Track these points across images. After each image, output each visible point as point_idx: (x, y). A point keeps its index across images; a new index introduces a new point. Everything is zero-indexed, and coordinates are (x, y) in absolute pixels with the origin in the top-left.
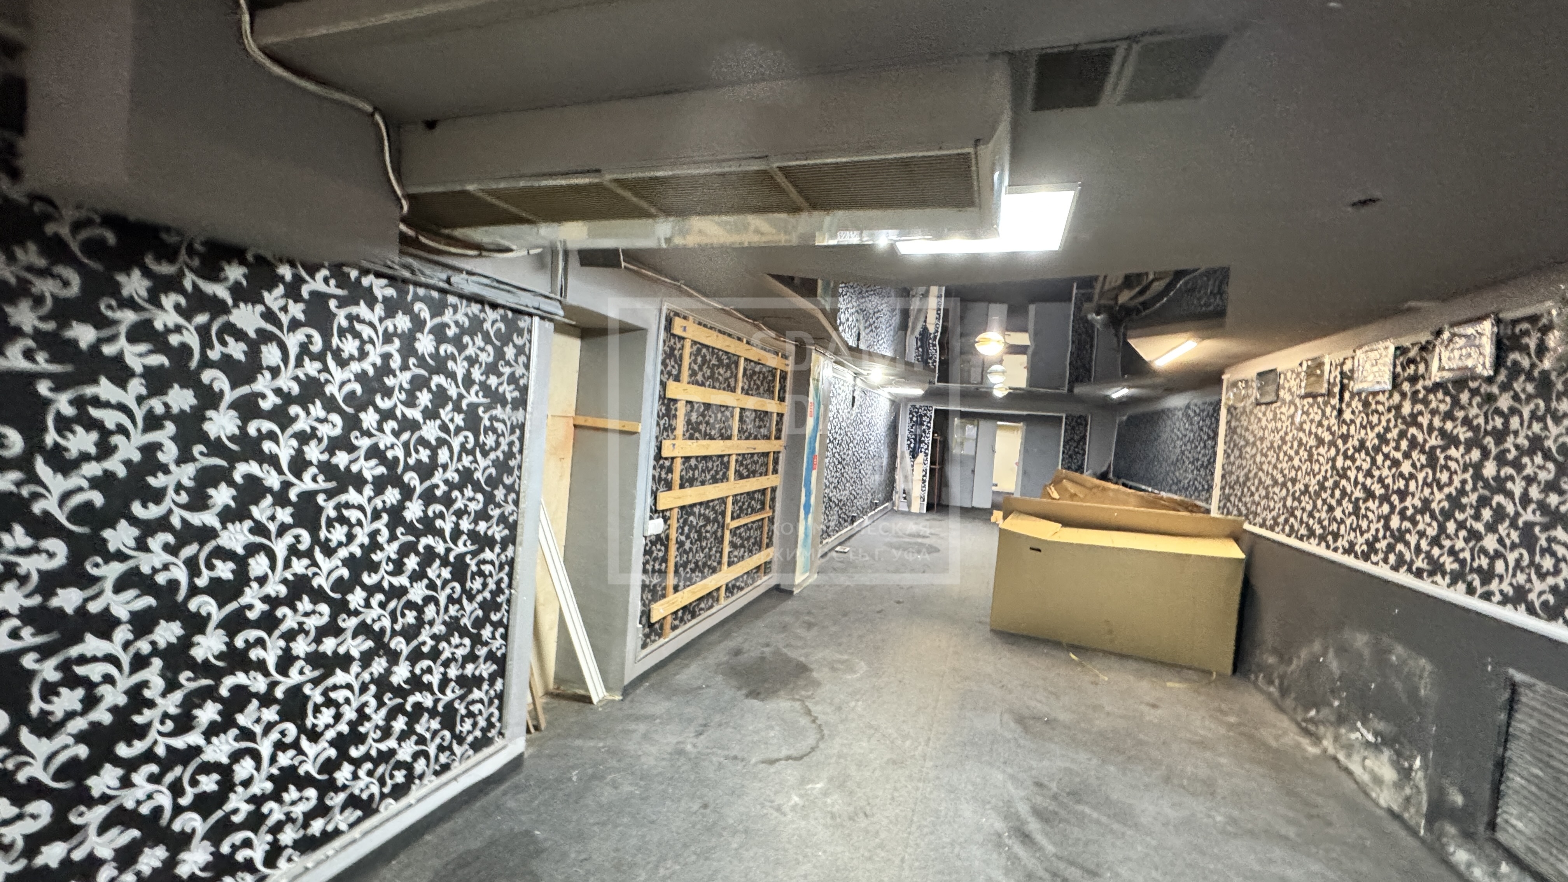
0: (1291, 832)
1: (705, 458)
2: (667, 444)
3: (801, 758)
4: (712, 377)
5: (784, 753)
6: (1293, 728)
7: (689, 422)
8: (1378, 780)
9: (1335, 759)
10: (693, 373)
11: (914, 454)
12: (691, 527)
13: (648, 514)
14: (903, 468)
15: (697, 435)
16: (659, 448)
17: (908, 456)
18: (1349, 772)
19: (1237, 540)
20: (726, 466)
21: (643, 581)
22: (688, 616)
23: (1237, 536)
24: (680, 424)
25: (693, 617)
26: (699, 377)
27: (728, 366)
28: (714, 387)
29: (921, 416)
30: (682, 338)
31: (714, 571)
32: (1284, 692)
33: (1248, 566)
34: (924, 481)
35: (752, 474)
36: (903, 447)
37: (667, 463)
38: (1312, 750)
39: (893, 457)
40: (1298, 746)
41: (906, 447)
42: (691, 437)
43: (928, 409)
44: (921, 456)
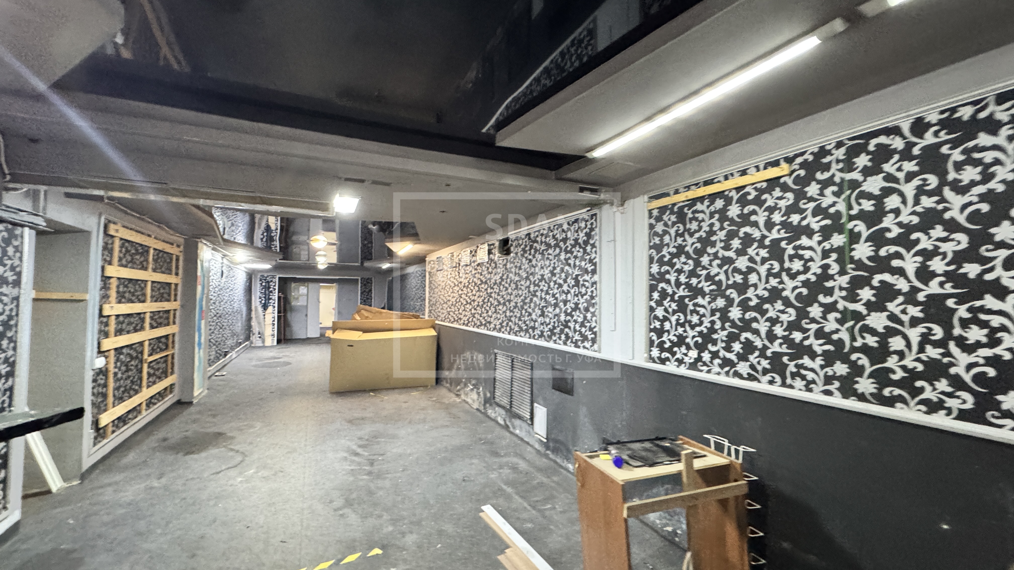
0: (448, 424)
1: (129, 315)
2: (106, 307)
3: (236, 466)
4: (132, 261)
5: (224, 468)
6: (454, 396)
7: (118, 292)
8: (474, 401)
9: (465, 400)
10: (120, 259)
11: (265, 307)
12: (122, 363)
13: (95, 354)
14: (257, 317)
15: (123, 300)
16: (101, 310)
17: (260, 309)
18: (467, 403)
19: (434, 328)
20: (143, 320)
21: (92, 400)
22: (121, 424)
23: (434, 327)
24: (113, 293)
25: (125, 424)
26: (124, 262)
27: (142, 254)
28: (133, 268)
29: (268, 282)
30: (112, 237)
31: (137, 392)
32: (451, 384)
33: (438, 338)
34: (274, 325)
35: (159, 325)
36: (256, 303)
37: (105, 320)
38: (458, 400)
39: (249, 310)
40: (455, 401)
41: (259, 303)
42: (120, 302)
43: (273, 277)
44: (270, 309)
